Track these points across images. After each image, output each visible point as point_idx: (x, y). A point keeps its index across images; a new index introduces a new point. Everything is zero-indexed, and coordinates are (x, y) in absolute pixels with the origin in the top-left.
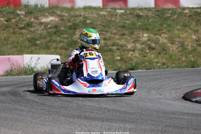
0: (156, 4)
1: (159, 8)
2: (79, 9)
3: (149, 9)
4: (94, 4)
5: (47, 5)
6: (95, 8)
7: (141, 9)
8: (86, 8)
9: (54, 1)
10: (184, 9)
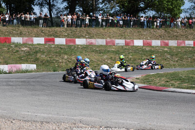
0: (66, 43)
1: (68, 45)
2: (35, 45)
3: (64, 45)
4: (41, 43)
5: (22, 43)
6: (42, 44)
7: (61, 45)
8: (38, 44)
9: (25, 42)
10: (78, 45)
